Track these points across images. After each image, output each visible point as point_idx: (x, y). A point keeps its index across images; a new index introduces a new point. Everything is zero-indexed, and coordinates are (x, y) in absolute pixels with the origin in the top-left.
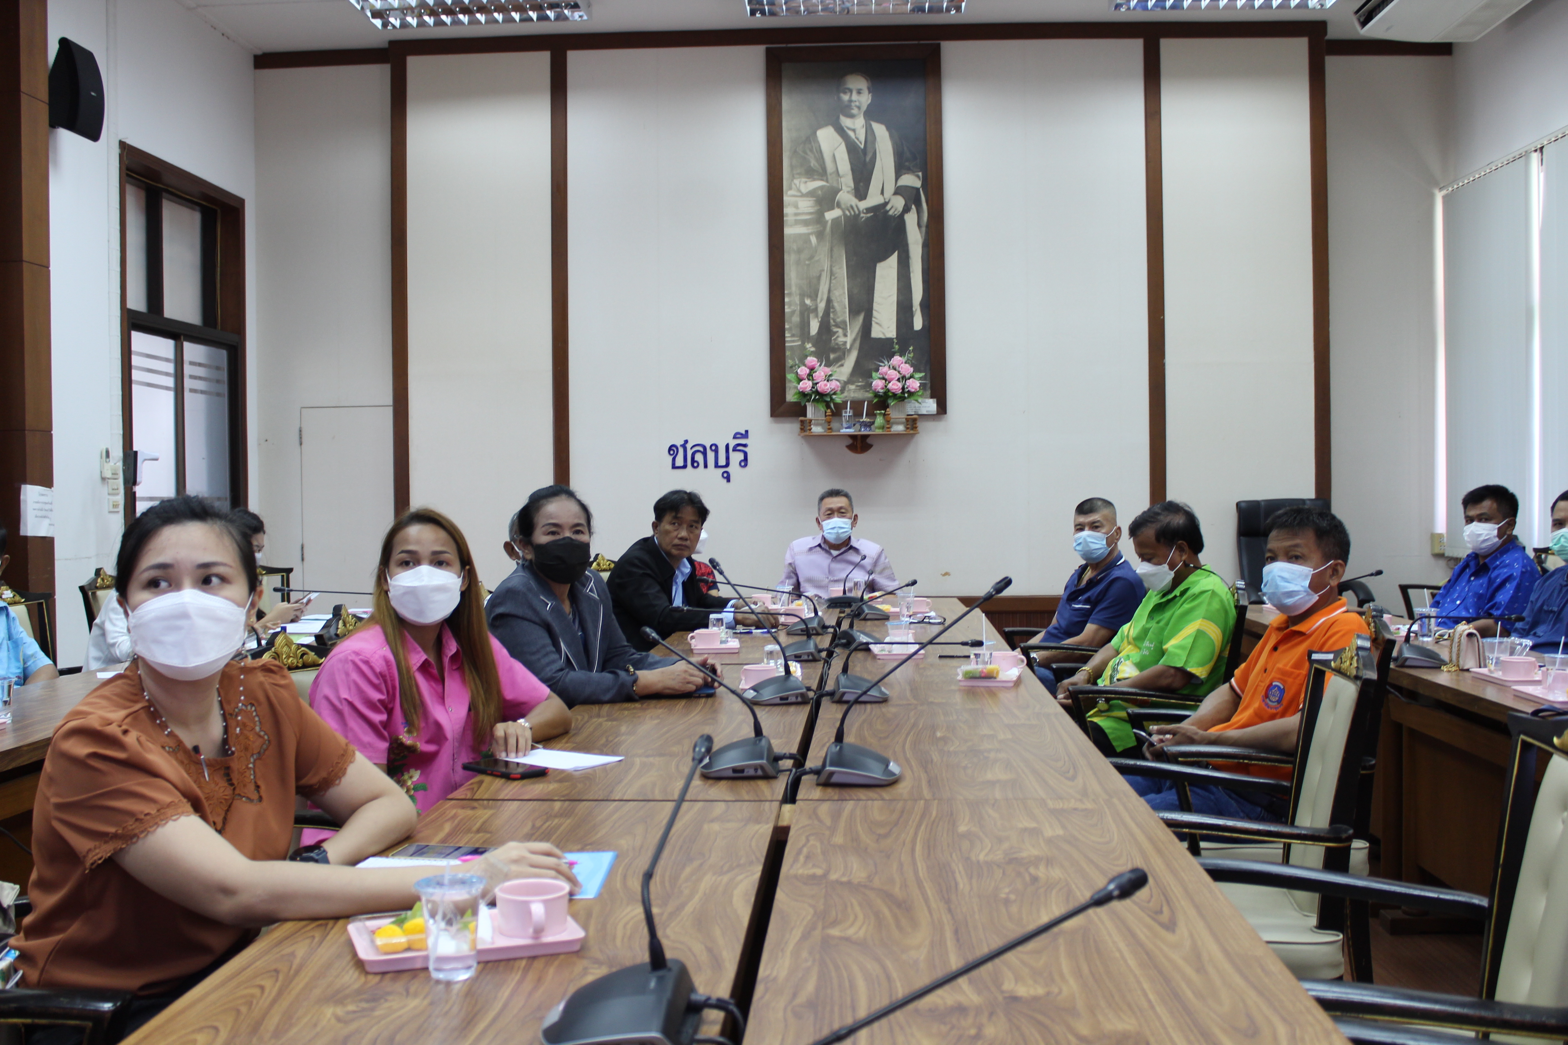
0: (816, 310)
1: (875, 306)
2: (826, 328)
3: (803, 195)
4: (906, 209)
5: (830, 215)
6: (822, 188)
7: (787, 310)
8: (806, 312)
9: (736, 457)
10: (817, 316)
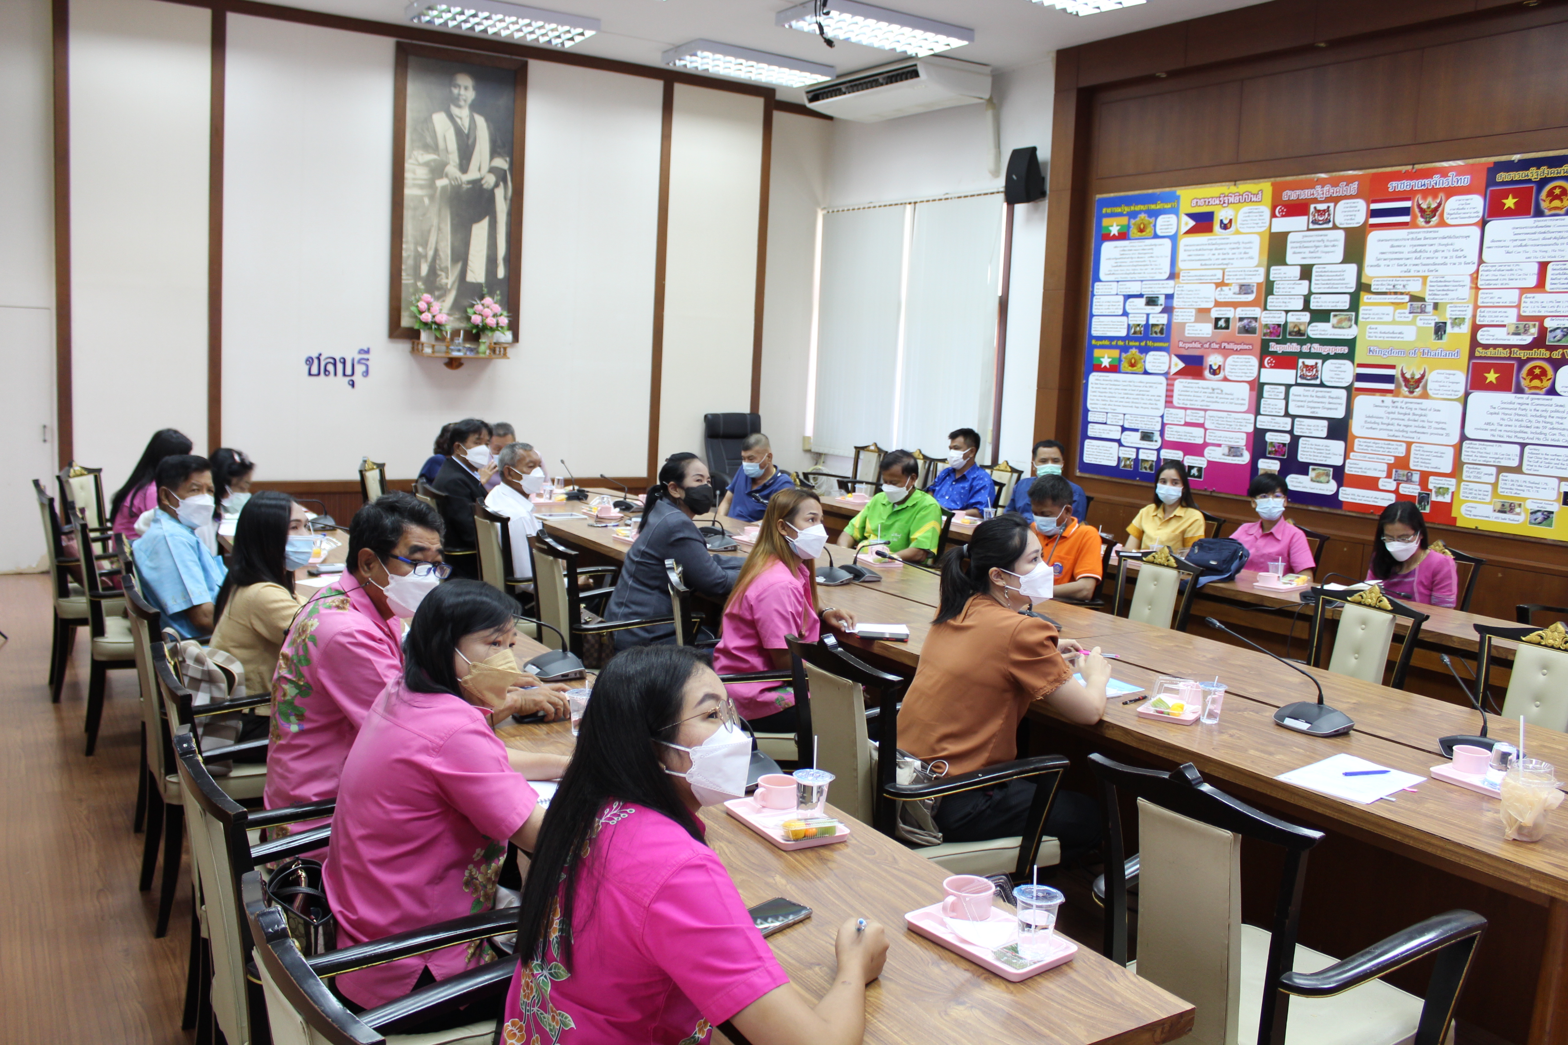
0: (426, 256)
1: (471, 257)
2: (433, 272)
3: (420, 165)
4: (497, 185)
5: (441, 183)
6: (434, 160)
7: (404, 254)
8: (418, 257)
9: (360, 369)
10: (426, 261)
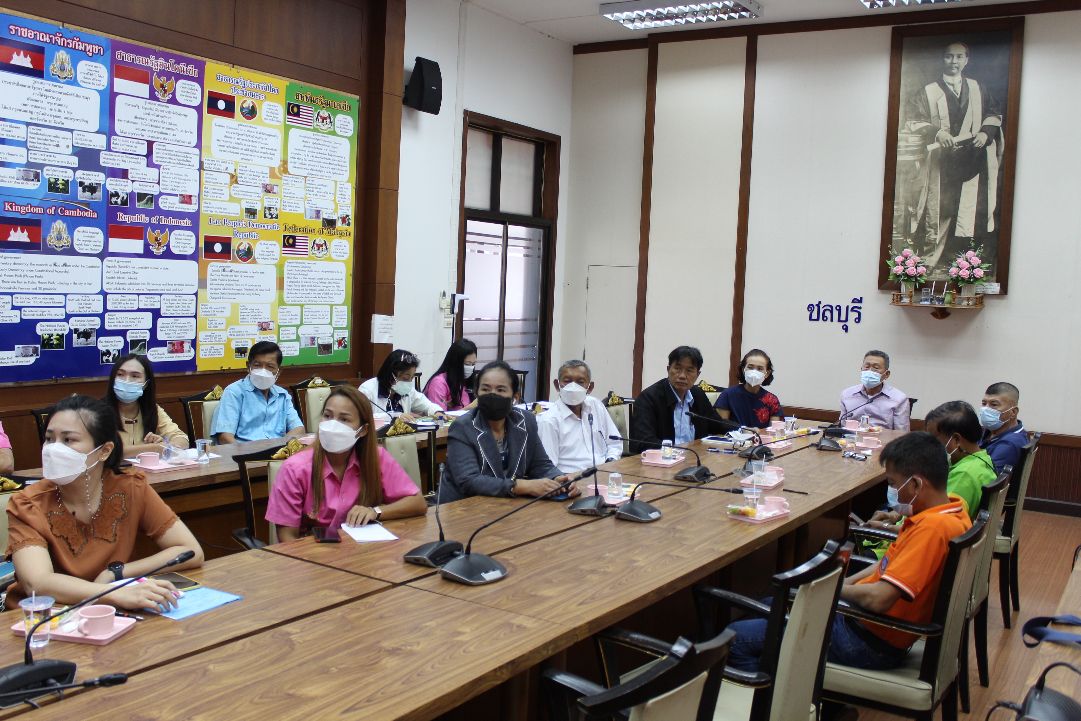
0: (916, 215)
1: (960, 213)
2: (922, 228)
3: (912, 133)
4: (989, 143)
5: (931, 147)
6: (926, 127)
7: (895, 214)
8: (909, 217)
9: (853, 315)
10: (916, 220)
